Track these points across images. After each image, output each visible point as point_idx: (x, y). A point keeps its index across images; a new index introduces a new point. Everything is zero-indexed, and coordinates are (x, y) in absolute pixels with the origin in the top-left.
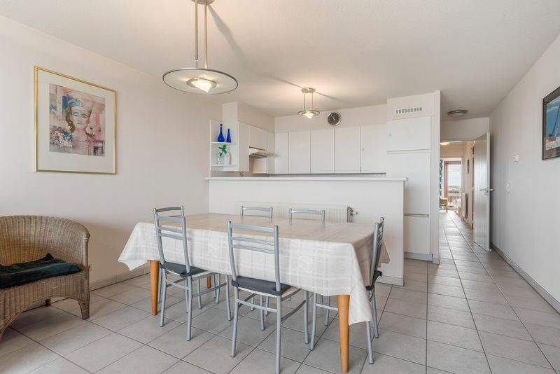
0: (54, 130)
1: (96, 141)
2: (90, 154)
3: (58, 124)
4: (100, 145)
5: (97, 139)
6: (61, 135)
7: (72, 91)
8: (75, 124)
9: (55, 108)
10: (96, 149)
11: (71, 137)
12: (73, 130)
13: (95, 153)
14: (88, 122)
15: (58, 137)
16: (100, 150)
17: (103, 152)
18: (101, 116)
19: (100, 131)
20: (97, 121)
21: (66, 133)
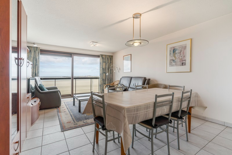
0: (170, 60)
1: (183, 61)
2: (180, 66)
3: (171, 58)
4: (184, 62)
5: (183, 60)
6: (172, 61)
7: (175, 47)
8: (176, 57)
9: (171, 54)
10: (183, 63)
11: (175, 61)
12: (175, 59)
13: (182, 65)
14: (180, 55)
15: (171, 62)
16: (184, 63)
17: (185, 64)
18: (185, 51)
19: (184, 56)
20: (183, 53)
21: (173, 60)
